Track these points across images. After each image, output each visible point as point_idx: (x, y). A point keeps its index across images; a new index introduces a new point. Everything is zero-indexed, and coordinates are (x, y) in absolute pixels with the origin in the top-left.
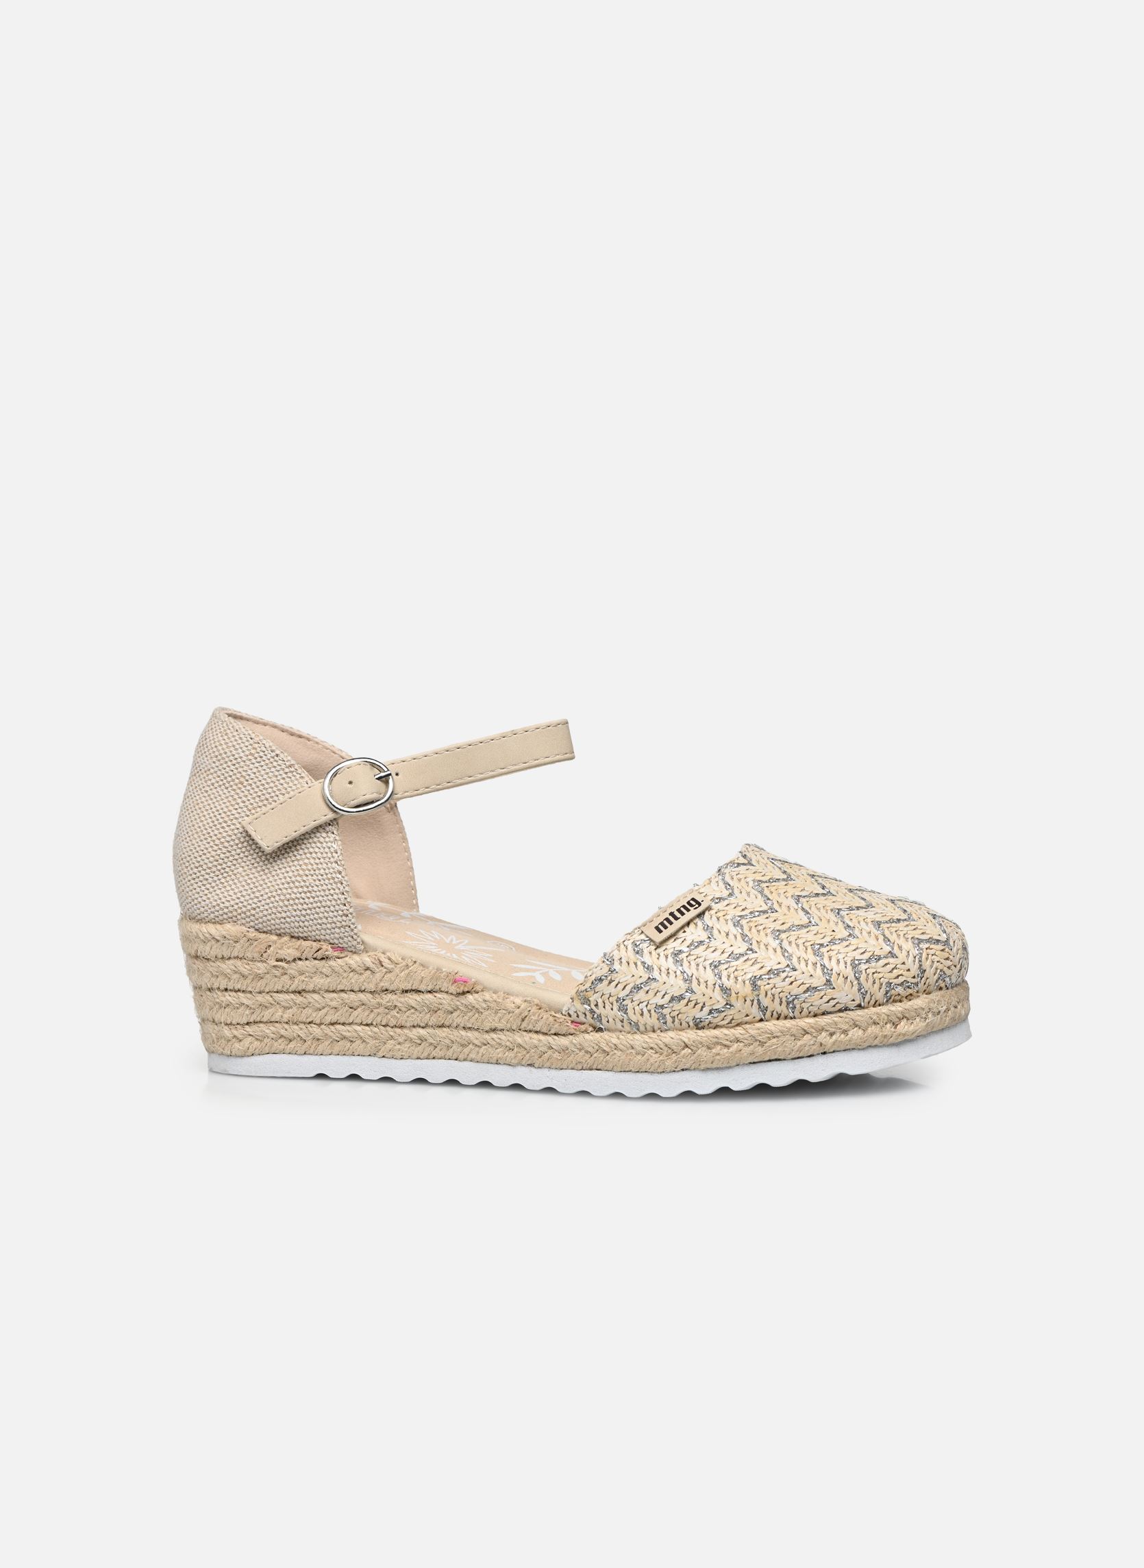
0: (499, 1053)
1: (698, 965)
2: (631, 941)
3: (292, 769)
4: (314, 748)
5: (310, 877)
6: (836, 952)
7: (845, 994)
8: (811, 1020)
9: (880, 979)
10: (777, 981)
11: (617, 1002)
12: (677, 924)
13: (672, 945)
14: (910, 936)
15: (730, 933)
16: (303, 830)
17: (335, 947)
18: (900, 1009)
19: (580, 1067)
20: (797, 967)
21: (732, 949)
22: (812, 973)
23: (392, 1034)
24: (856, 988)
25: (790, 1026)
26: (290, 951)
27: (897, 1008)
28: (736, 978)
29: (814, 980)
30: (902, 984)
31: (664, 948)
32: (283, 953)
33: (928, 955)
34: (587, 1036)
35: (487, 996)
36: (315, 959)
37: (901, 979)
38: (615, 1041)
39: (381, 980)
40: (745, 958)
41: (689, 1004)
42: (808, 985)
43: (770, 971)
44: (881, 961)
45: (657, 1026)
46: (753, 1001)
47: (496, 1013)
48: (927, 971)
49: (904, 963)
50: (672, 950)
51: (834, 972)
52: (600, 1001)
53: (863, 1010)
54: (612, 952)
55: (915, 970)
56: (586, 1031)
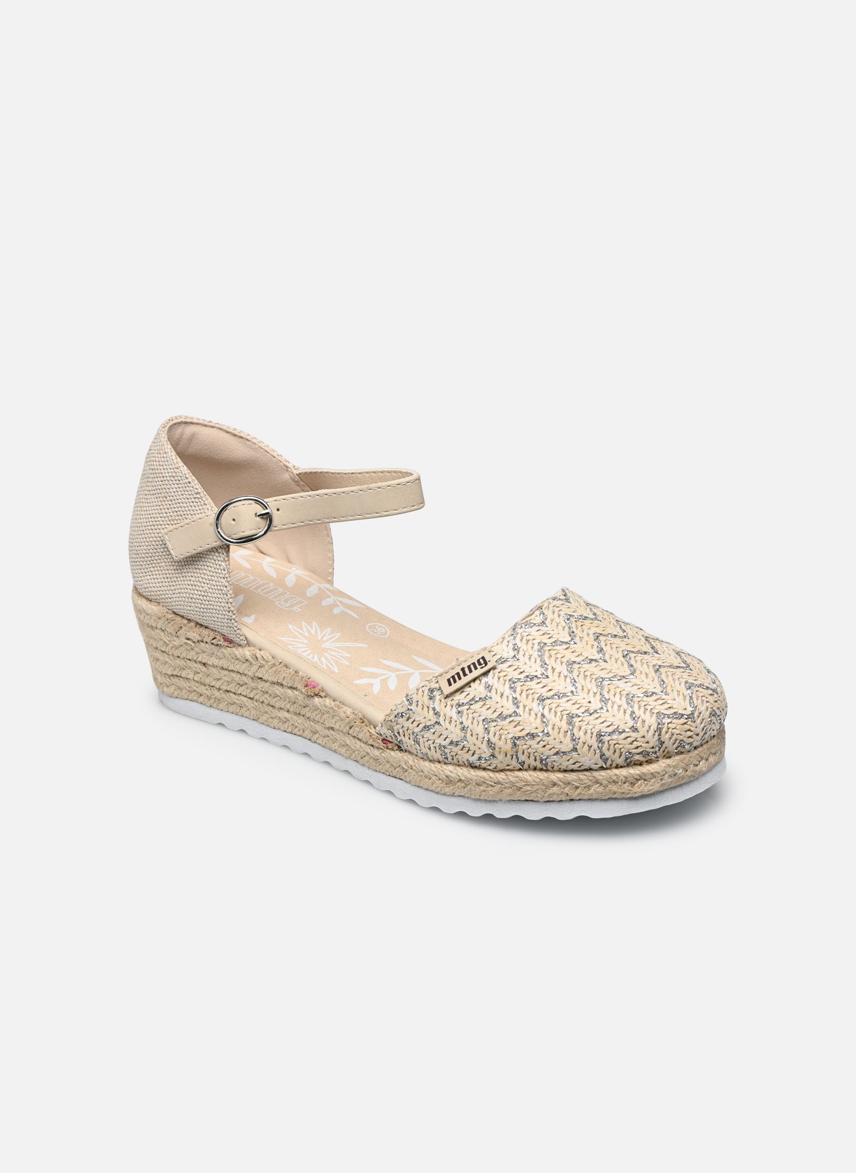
0: (335, 746)
1: (473, 718)
2: (428, 687)
3: (198, 496)
4: (252, 447)
5: (206, 585)
6: (586, 723)
7: (589, 759)
8: (560, 775)
9: (621, 749)
10: (533, 743)
11: (413, 735)
12: (465, 680)
13: (459, 697)
14: (656, 711)
15: (504, 694)
16: (200, 550)
17: (226, 639)
18: (638, 772)
19: (388, 774)
20: (550, 733)
21: (502, 709)
22: (562, 739)
23: (266, 709)
24: (598, 755)
25: (543, 778)
26: (195, 634)
27: (634, 771)
28: (501, 735)
29: (563, 746)
30: (641, 753)
31: (451, 699)
32: (191, 635)
33: (669, 729)
34: (392, 753)
35: (328, 701)
36: (212, 644)
37: (640, 750)
38: (411, 762)
39: (256, 671)
40: (511, 719)
41: (464, 749)
42: (557, 750)
43: (528, 734)
44: (623, 734)
45: (441, 759)
46: (512, 756)
47: (333, 717)
48: (666, 742)
49: (644, 737)
50: (457, 702)
51: (580, 741)
52: (401, 731)
53: (605, 771)
54: (412, 694)
55: (654, 741)
56: (392, 749)
